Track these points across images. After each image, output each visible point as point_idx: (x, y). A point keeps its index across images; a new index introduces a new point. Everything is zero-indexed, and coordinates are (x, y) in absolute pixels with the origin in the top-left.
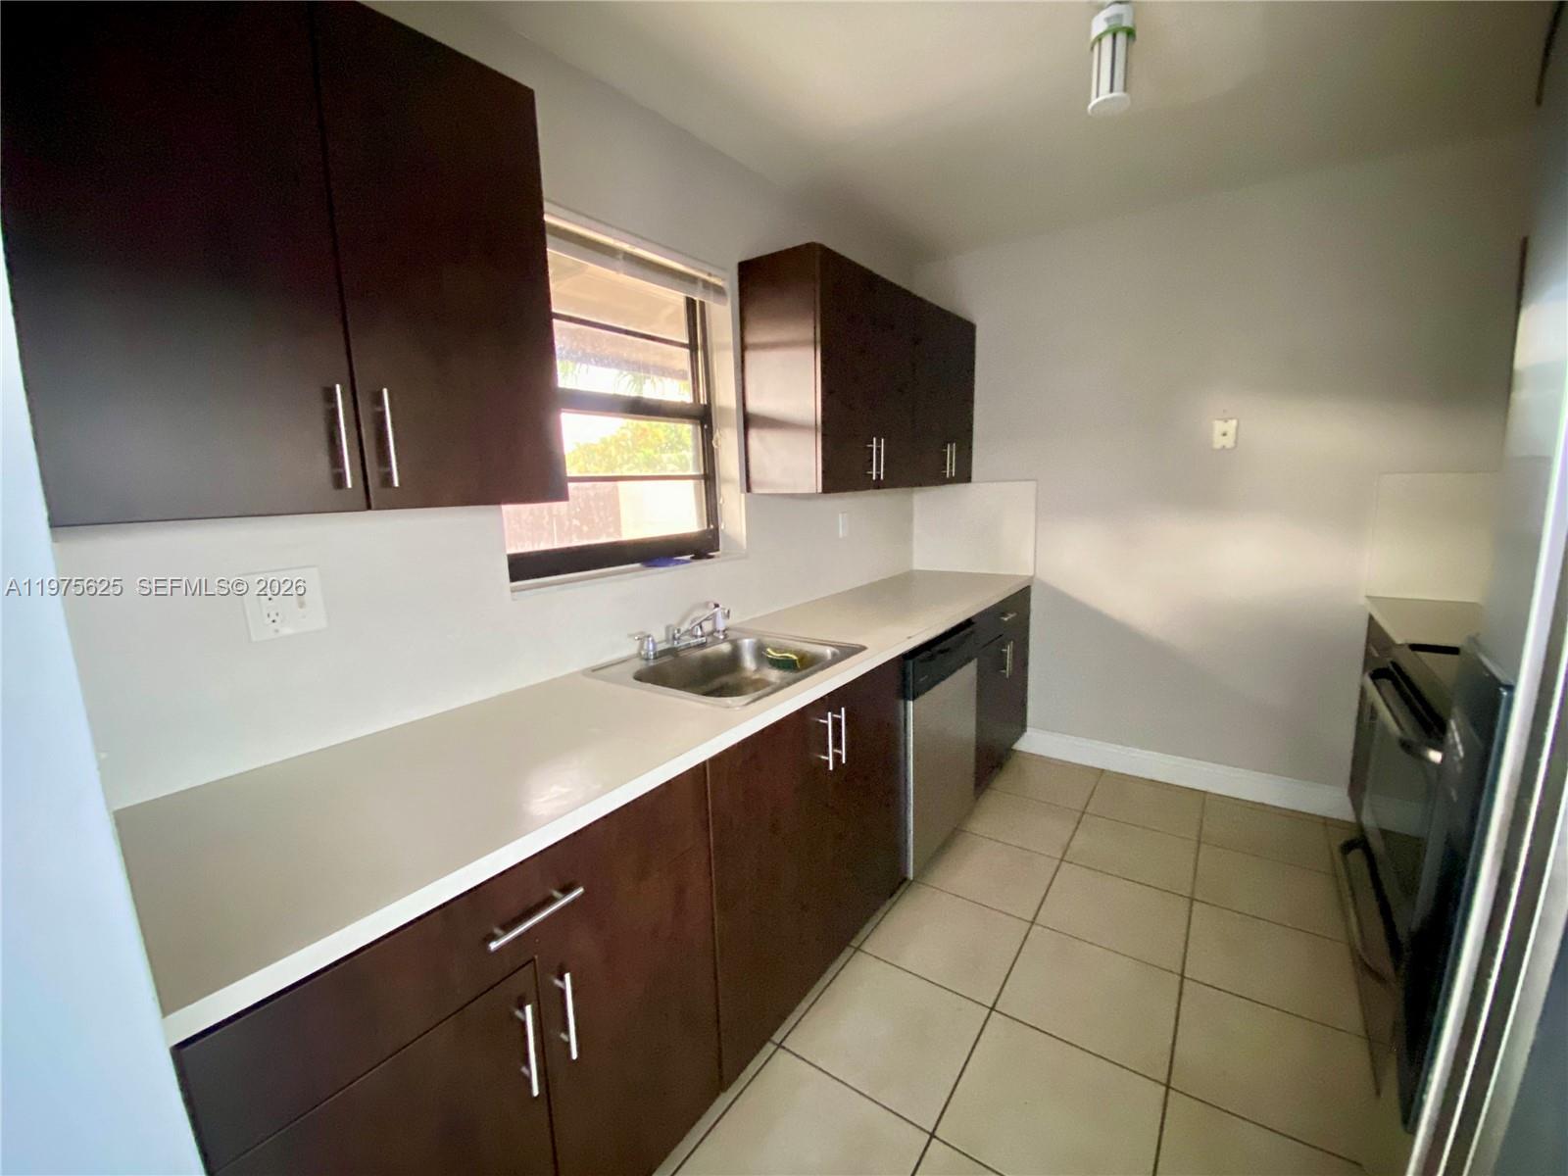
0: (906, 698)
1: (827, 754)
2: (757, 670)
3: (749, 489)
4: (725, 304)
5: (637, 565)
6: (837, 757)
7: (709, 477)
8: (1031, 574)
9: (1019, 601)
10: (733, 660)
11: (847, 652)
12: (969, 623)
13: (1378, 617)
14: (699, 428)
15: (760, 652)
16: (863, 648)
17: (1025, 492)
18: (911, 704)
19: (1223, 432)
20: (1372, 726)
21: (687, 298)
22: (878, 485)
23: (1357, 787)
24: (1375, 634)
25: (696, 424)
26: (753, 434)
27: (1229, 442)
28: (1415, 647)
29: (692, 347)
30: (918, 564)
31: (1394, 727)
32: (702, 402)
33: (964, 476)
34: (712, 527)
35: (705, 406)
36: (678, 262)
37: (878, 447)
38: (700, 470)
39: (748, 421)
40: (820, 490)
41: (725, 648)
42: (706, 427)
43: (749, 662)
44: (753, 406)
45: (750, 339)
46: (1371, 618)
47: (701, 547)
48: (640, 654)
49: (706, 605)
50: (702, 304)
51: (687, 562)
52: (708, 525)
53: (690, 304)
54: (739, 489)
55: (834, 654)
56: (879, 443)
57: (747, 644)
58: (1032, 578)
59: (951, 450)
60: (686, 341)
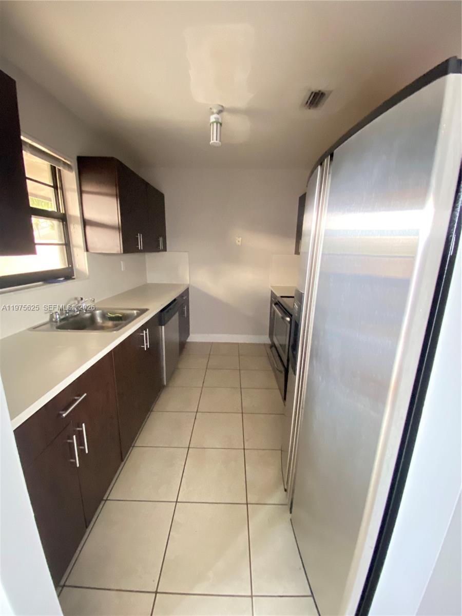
0: (162, 325)
1: (144, 345)
2: (103, 323)
3: (87, 250)
4: (72, 172)
5: (40, 283)
6: (147, 346)
7: (67, 244)
8: (188, 283)
9: (186, 292)
10: (92, 319)
11: (142, 312)
12: (175, 300)
13: (273, 290)
14: (61, 223)
15: (104, 316)
16: (147, 310)
17: (185, 256)
18: (163, 327)
19: (238, 241)
20: (274, 315)
21: (51, 165)
22: (140, 251)
23: (271, 334)
24: (273, 295)
25: (59, 221)
26: (88, 228)
27: (240, 243)
28: (282, 297)
29: (55, 187)
30: (149, 282)
31: (280, 314)
32: (61, 212)
33: (165, 250)
34: (70, 266)
35: (64, 214)
36: (46, 148)
37: (140, 237)
38: (62, 241)
39: (85, 223)
40: (122, 252)
41: (88, 315)
42: (64, 223)
43: (99, 320)
44: (88, 216)
45: (85, 188)
46: (272, 291)
47: (67, 275)
48: (51, 320)
49: (76, 299)
50: (59, 170)
51: (62, 281)
52: (69, 265)
53: (53, 169)
54: (83, 250)
55: (137, 313)
56: (140, 236)
57: (98, 312)
58: (189, 285)
59: (161, 239)
60: (52, 185)
